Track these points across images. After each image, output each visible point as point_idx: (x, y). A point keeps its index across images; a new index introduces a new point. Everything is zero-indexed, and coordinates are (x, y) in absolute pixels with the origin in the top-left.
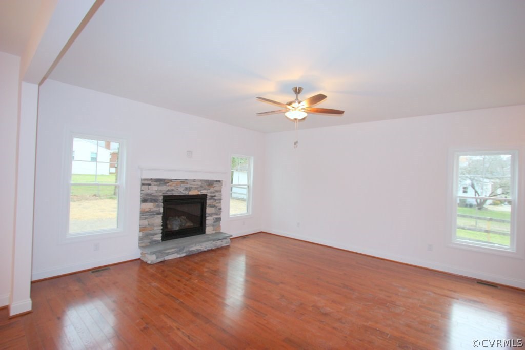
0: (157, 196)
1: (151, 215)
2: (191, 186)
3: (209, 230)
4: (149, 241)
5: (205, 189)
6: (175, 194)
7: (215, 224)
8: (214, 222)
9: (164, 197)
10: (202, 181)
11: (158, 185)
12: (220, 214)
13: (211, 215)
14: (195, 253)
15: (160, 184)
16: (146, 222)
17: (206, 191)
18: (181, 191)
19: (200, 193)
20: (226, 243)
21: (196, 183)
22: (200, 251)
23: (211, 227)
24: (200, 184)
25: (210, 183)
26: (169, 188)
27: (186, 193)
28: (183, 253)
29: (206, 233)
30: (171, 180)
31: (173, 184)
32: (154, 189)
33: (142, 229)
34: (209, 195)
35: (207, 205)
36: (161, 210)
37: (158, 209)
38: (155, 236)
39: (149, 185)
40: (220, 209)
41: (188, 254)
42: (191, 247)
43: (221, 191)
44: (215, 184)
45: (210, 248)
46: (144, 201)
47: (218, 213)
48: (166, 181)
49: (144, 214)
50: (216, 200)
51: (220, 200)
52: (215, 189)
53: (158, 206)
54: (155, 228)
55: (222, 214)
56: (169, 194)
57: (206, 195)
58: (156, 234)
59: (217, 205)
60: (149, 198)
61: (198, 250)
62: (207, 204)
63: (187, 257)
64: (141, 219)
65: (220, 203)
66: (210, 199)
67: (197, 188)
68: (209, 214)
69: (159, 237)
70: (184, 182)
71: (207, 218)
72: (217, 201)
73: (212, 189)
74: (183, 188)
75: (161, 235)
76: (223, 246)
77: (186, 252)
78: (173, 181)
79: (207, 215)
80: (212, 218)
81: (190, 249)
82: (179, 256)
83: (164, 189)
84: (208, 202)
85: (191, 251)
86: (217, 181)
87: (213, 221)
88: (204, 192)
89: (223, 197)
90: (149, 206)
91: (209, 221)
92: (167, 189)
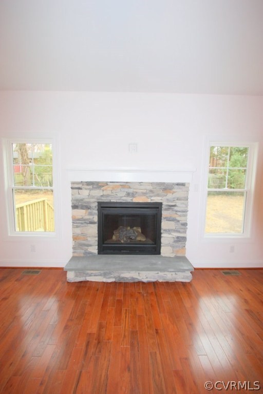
0: (89, 202)
1: (82, 223)
2: (135, 190)
3: (165, 250)
4: (83, 251)
5: (158, 195)
6: (112, 201)
7: (177, 244)
8: (175, 242)
9: (99, 203)
10: (152, 184)
11: (90, 190)
12: (185, 232)
13: (169, 231)
14: (128, 281)
15: (93, 188)
16: (78, 231)
17: (160, 198)
18: (120, 197)
19: (149, 201)
20: (183, 278)
21: (142, 187)
22: (136, 281)
23: (170, 248)
24: (150, 188)
25: (167, 188)
26: (105, 193)
27: (129, 199)
28: (109, 278)
29: (162, 254)
30: (106, 184)
31: (109, 187)
32: (85, 194)
33: (75, 238)
34: (165, 203)
35: (162, 218)
36: (96, 219)
37: (91, 217)
38: (89, 247)
39: (79, 188)
40: (185, 224)
41: (117, 280)
42: (123, 273)
43: (187, 199)
44: (176, 189)
45: (153, 280)
46: (75, 207)
47: (181, 230)
48: (100, 185)
49: (76, 222)
50: (176, 211)
51: (186, 211)
52: (176, 195)
53: (91, 214)
54: (89, 239)
55: (188, 231)
56: (105, 200)
57: (161, 204)
58: (91, 246)
59: (178, 218)
60: (80, 204)
61: (133, 278)
62: (163, 216)
63: (117, 284)
64: (74, 227)
65: (186, 216)
66: (166, 210)
67: (144, 194)
68: (165, 230)
69: (94, 250)
70: (125, 185)
71: (162, 235)
72: (179, 213)
73: (170, 196)
74: (124, 194)
75: (97, 247)
76: (177, 280)
77: (114, 277)
78: (108, 184)
79: (162, 231)
80: (170, 236)
81: (123, 275)
82: (105, 280)
83: (97, 193)
84: (165, 213)
85: (123, 278)
86: (178, 184)
87: (172, 240)
88: (156, 199)
89: (189, 208)
90: (81, 213)
91: (166, 239)
92: (102, 194)
